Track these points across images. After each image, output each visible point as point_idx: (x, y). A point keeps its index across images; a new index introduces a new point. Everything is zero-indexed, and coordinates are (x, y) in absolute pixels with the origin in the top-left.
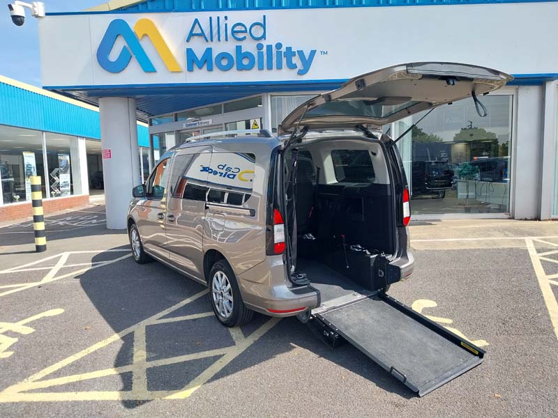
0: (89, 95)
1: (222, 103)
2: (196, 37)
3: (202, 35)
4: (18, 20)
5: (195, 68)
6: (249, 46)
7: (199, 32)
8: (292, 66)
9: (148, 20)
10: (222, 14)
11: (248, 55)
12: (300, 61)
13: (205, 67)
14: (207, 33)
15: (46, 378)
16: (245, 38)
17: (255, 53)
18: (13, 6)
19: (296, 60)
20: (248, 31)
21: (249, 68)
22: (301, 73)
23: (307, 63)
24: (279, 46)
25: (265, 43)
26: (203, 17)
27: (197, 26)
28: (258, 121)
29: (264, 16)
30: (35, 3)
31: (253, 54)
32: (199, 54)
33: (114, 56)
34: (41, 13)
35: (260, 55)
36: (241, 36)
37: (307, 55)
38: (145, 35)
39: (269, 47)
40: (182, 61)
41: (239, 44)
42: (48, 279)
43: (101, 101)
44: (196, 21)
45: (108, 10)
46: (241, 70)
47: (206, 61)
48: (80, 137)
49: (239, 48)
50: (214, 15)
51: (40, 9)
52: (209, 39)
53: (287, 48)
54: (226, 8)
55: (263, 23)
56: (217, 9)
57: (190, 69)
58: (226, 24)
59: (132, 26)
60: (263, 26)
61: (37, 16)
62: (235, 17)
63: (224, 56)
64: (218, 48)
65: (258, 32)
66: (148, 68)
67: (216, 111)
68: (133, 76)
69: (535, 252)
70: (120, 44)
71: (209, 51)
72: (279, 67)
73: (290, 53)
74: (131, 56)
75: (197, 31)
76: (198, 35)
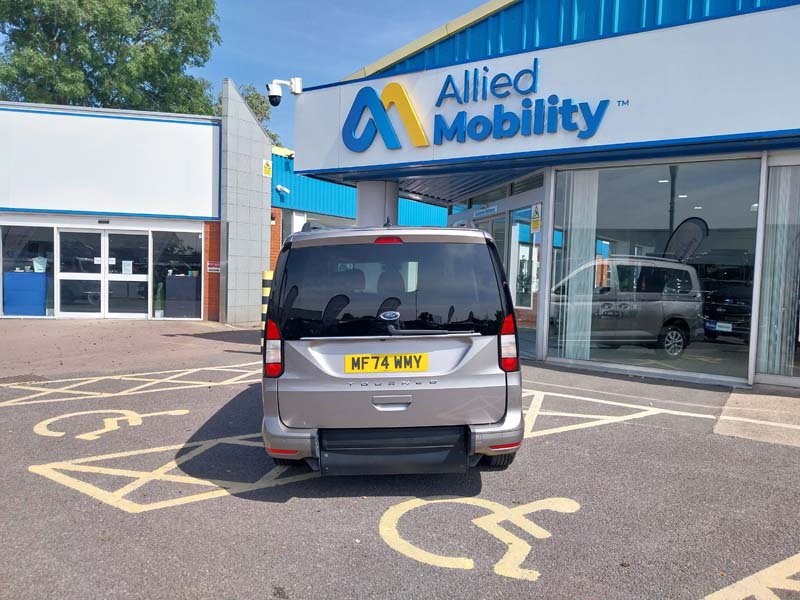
1: (507, 183)
3: (455, 95)
4: (275, 101)
5: (445, 140)
6: (513, 105)
7: (452, 92)
8: (570, 127)
9: (396, 84)
10: (480, 65)
11: (511, 117)
12: (583, 118)
13: (455, 139)
14: (461, 94)
16: (508, 94)
17: (519, 114)
18: (270, 86)
19: (578, 119)
20: (513, 82)
21: (511, 134)
22: (583, 136)
23: (594, 121)
24: (553, 99)
25: (533, 98)
26: (457, 72)
27: (450, 84)
29: (536, 60)
30: (293, 80)
32: (450, 120)
33: (359, 133)
34: (298, 90)
35: (527, 114)
36: (503, 91)
37: (593, 110)
38: (392, 103)
39: (540, 102)
40: (429, 132)
41: (499, 102)
44: (449, 80)
45: (363, 77)
46: (501, 137)
47: (457, 130)
49: (498, 108)
50: (471, 67)
51: (297, 85)
52: (463, 99)
53: (564, 101)
55: (532, 70)
56: (485, 57)
57: (438, 141)
58: (485, 78)
59: (379, 93)
60: (534, 73)
61: (295, 94)
62: (497, 66)
63: (479, 120)
64: (474, 110)
65: (525, 83)
66: (393, 144)
70: (367, 116)
71: (461, 115)
72: (552, 130)
73: (569, 108)
74: (376, 131)
75: (450, 91)
76: (451, 96)
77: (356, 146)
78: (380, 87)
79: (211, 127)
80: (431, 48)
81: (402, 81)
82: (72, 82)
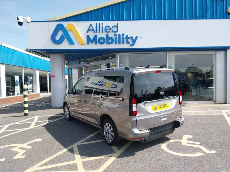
0: (47, 53)
1: (99, 57)
2: (90, 31)
3: (93, 30)
4: (20, 24)
5: (90, 43)
6: (111, 35)
7: (92, 29)
8: (128, 43)
9: (72, 24)
10: (101, 22)
11: (111, 38)
12: (131, 40)
13: (94, 43)
14: (95, 29)
15: (42, 166)
16: (110, 31)
17: (114, 37)
18: (19, 18)
19: (130, 40)
20: (111, 28)
21: (111, 43)
22: (132, 45)
23: (134, 42)
24: (123, 35)
25: (118, 34)
26: (94, 23)
27: (91, 26)
28: (114, 64)
29: (118, 23)
30: (27, 17)
31: (113, 38)
32: (92, 37)
33: (58, 38)
34: (29, 21)
35: (116, 38)
36: (108, 31)
37: (134, 38)
38: (70, 30)
39: (119, 35)
40: (85, 40)
41: (107, 34)
42: (32, 127)
43: (51, 55)
44: (91, 25)
45: (56, 20)
46: (108, 44)
47: (95, 40)
48: (37, 70)
49: (107, 36)
50: (98, 22)
51: (29, 19)
52: (95, 32)
53: (126, 36)
54: (102, 20)
55: (117, 26)
56: (99, 20)
57: (88, 43)
58: (103, 26)
59: (65, 26)
60: (117, 27)
61: (28, 22)
62: (106, 23)
64: (99, 35)
65: (115, 29)
67: (96, 60)
68: (65, 46)
69: (227, 116)
70: (60, 33)
71: (96, 36)
72: (123, 43)
74: (64, 38)
76: (91, 30)
78: (65, 24)
80: (81, 14)
81: (74, 23)
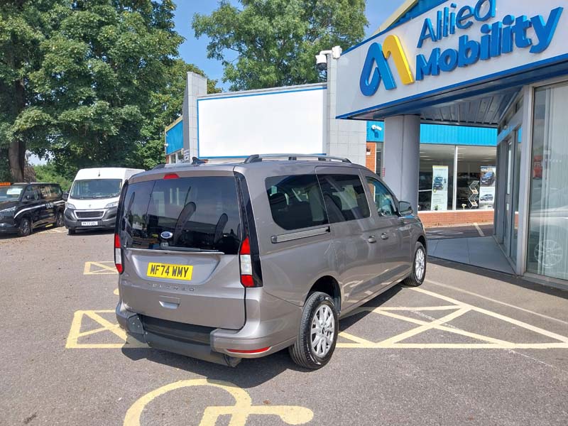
2: (428, 40)
3: (431, 35)
6: (475, 34)
8: (525, 44)
9: (392, 36)
10: (449, 4)
11: (471, 45)
12: (534, 32)
14: (435, 33)
17: (479, 40)
18: (317, 57)
20: (472, 12)
21: (473, 61)
22: (536, 51)
23: (546, 30)
24: (508, 19)
30: (333, 49)
32: (427, 57)
33: (370, 81)
34: (338, 55)
36: (467, 22)
37: (544, 21)
38: (389, 53)
41: (463, 33)
47: (432, 64)
49: (462, 39)
50: (441, 8)
51: (336, 52)
52: (436, 37)
53: (517, 19)
57: (419, 77)
58: (452, 14)
61: (336, 59)
63: (449, 53)
64: (445, 45)
66: (391, 86)
71: (435, 51)
73: (522, 25)
74: (380, 78)
75: (428, 32)
76: (428, 36)
77: (368, 90)
79: (322, 90)
81: (396, 33)
82: (268, 73)
